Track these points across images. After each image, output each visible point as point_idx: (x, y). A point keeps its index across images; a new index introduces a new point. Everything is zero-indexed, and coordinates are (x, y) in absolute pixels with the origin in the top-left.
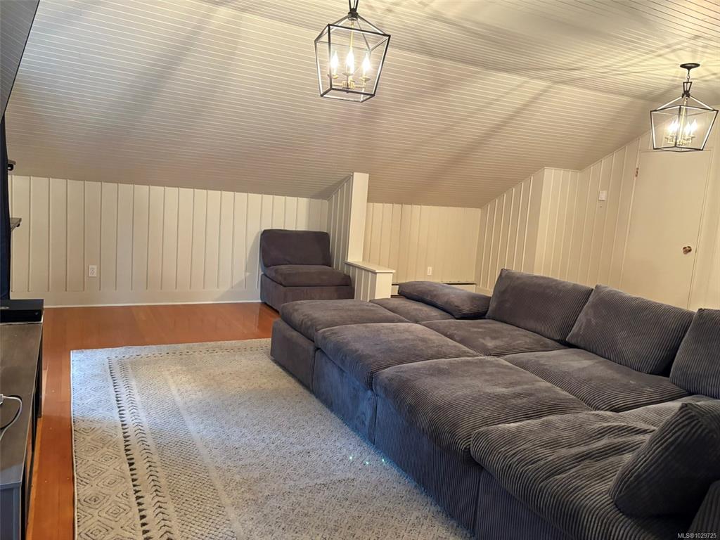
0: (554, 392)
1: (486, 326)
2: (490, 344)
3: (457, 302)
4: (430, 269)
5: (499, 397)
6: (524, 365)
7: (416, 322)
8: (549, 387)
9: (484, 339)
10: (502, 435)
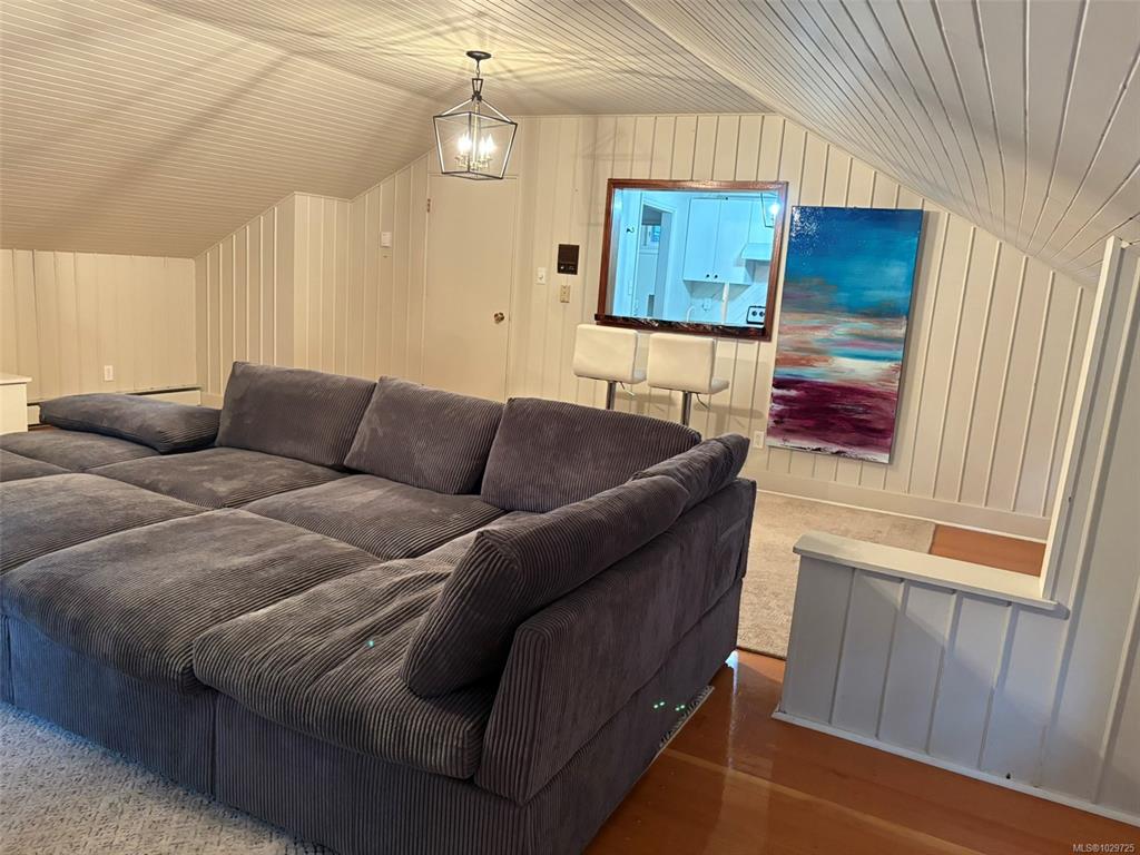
0: (326, 546)
1: (216, 459)
2: (222, 488)
3: (159, 425)
4: (109, 371)
5: (237, 572)
6: (278, 514)
7: (83, 470)
8: (318, 541)
9: (211, 481)
10: (245, 632)
